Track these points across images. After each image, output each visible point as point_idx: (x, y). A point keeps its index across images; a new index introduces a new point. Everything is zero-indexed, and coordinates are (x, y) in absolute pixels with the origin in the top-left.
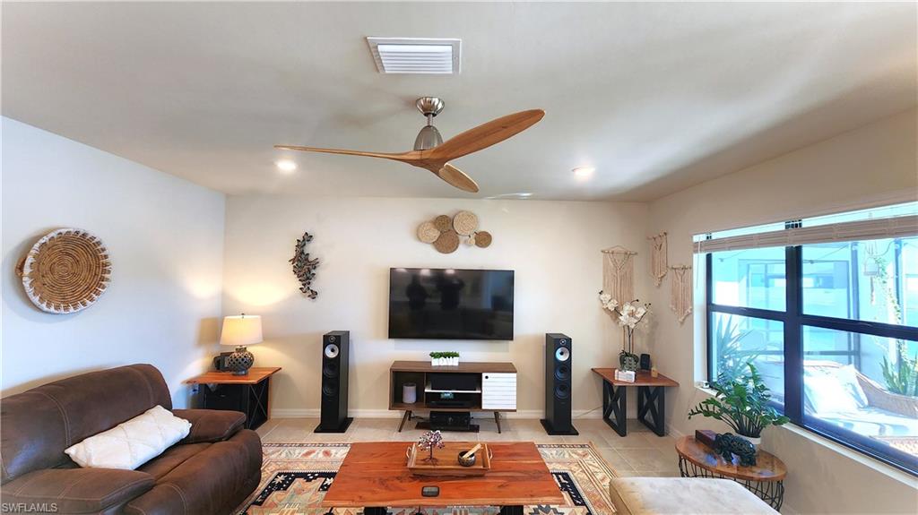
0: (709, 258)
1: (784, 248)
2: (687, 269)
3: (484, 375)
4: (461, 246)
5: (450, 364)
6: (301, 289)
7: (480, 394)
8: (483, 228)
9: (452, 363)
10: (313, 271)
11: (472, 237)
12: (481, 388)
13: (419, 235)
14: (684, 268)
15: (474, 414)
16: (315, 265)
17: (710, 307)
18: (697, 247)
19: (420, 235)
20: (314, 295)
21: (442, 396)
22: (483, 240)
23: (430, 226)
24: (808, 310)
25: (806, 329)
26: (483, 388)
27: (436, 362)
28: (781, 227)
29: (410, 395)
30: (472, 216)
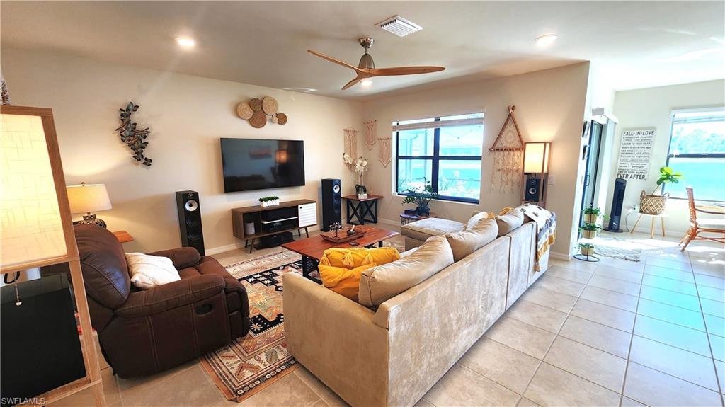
0: (398, 133)
1: (433, 129)
2: (389, 139)
3: (299, 206)
4: (267, 123)
5: (275, 204)
6: (134, 157)
7: (298, 219)
8: (280, 111)
9: (276, 203)
10: (143, 141)
11: (275, 116)
12: (298, 216)
13: (237, 114)
14: (388, 139)
15: (295, 232)
16: (145, 133)
17: (398, 158)
18: (394, 128)
19: (239, 113)
20: (148, 162)
21: (274, 225)
22: (282, 119)
23: (246, 106)
24: (441, 154)
25: (440, 161)
26: (299, 215)
27: (265, 204)
28: (433, 120)
29: (251, 229)
30: (274, 102)
